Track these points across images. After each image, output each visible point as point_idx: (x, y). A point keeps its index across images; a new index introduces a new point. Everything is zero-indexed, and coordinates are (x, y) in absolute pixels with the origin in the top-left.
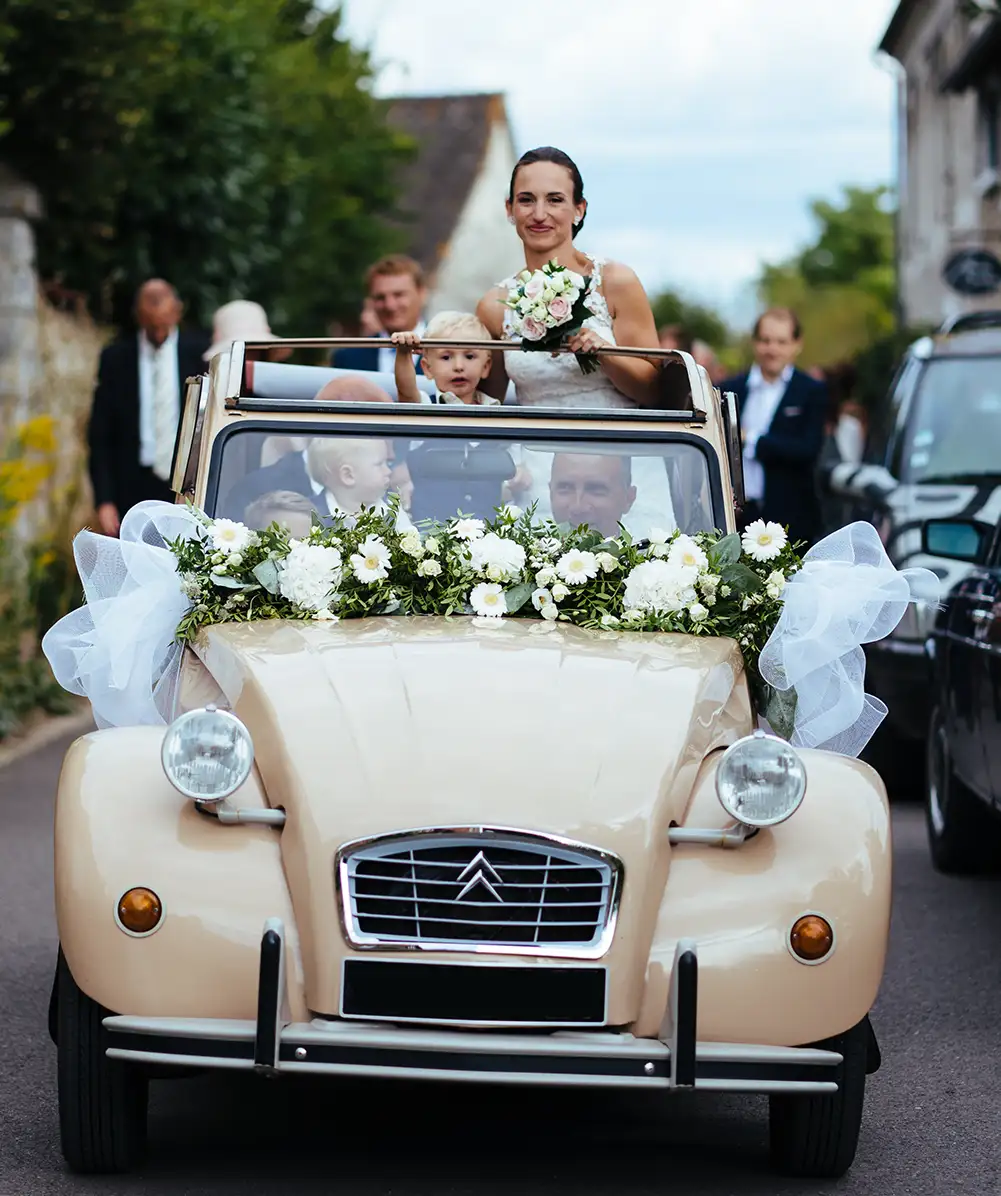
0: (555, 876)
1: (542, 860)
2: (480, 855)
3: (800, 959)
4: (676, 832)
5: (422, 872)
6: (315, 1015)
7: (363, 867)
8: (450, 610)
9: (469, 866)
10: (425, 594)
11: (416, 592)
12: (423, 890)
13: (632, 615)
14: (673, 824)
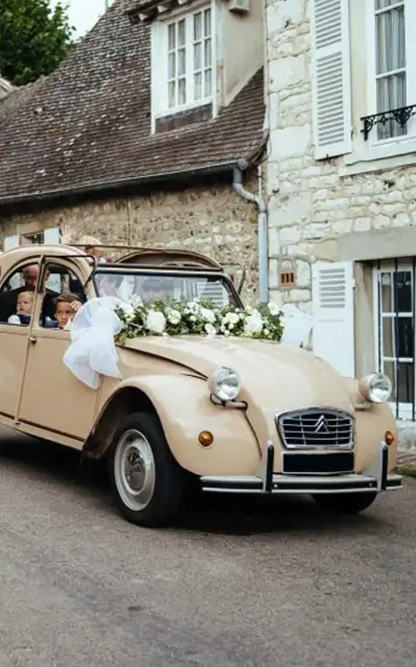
0: (340, 422)
1: (336, 417)
2: (322, 417)
5: (304, 423)
7: (285, 421)
9: (320, 420)
12: (305, 429)
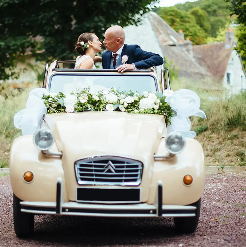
0: (127, 167)
1: (124, 163)
2: (110, 162)
3: (185, 185)
4: (155, 156)
5: (95, 166)
6: (70, 201)
7: (81, 165)
8: (102, 110)
10: (96, 106)
11: (94, 106)
12: (96, 171)
13: (142, 110)
14: (155, 154)
